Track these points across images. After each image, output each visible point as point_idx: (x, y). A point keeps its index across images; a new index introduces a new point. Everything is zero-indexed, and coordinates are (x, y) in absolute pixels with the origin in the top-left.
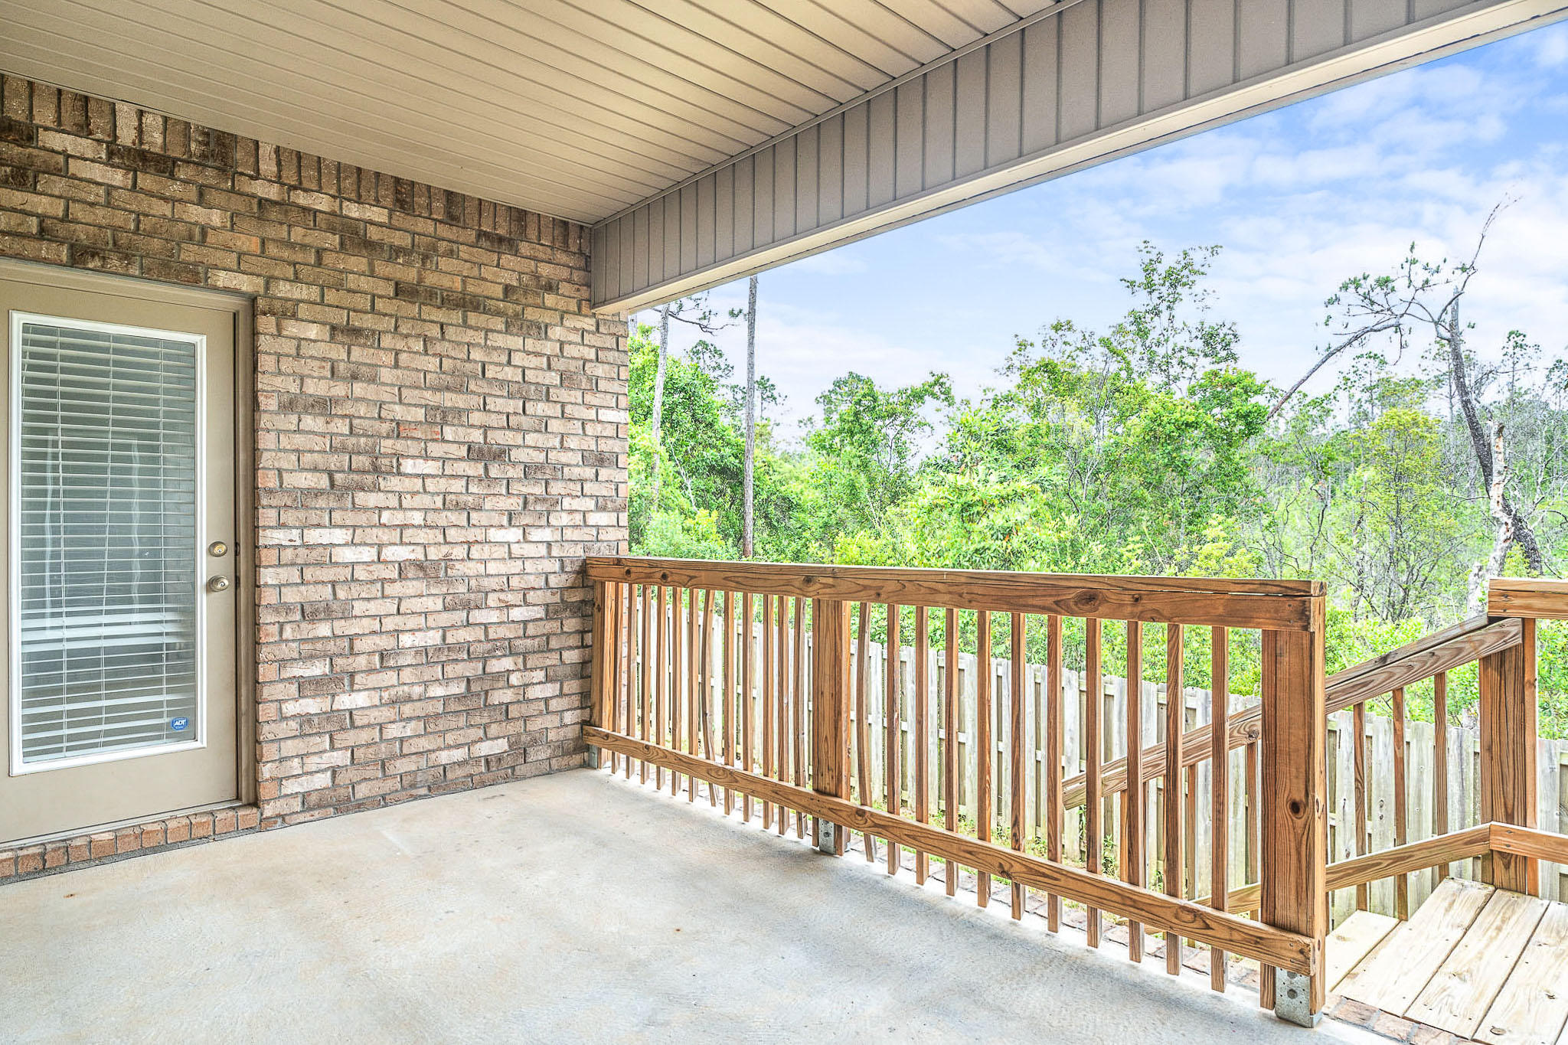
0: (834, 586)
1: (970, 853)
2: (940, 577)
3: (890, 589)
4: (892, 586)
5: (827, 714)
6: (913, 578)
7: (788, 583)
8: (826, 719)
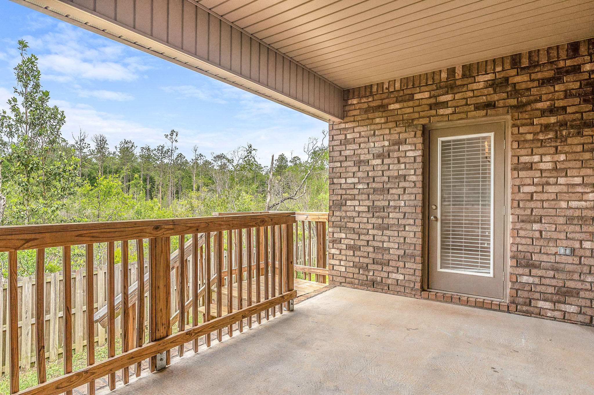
0: (173, 229)
1: (233, 318)
2: (222, 219)
3: (203, 226)
4: (203, 225)
5: (162, 297)
6: (212, 221)
7: (142, 231)
8: (161, 300)
